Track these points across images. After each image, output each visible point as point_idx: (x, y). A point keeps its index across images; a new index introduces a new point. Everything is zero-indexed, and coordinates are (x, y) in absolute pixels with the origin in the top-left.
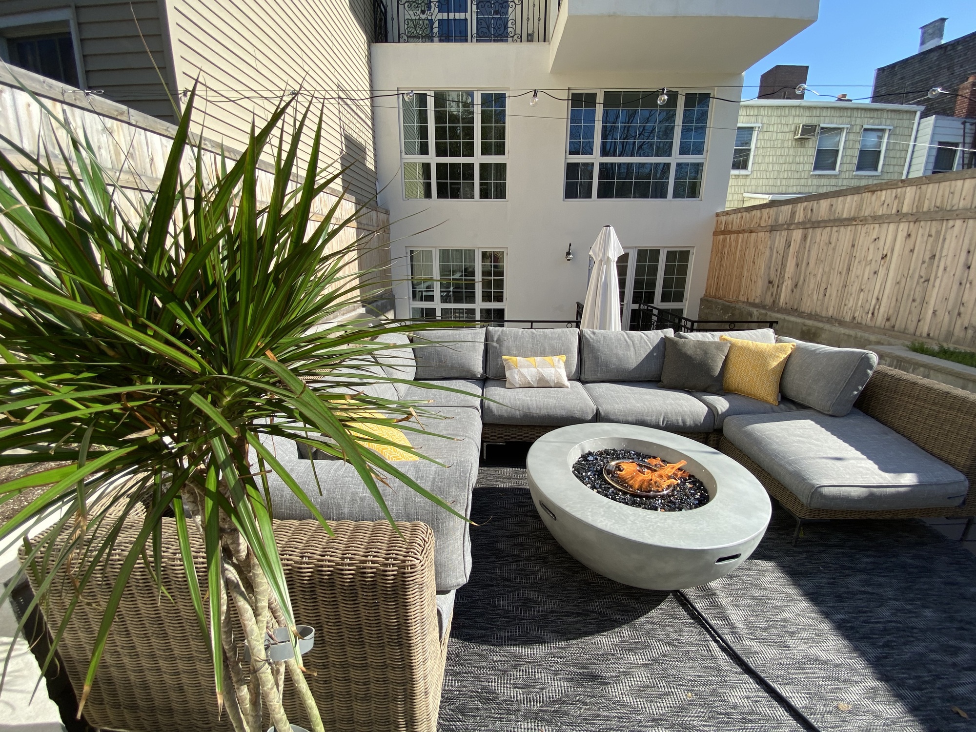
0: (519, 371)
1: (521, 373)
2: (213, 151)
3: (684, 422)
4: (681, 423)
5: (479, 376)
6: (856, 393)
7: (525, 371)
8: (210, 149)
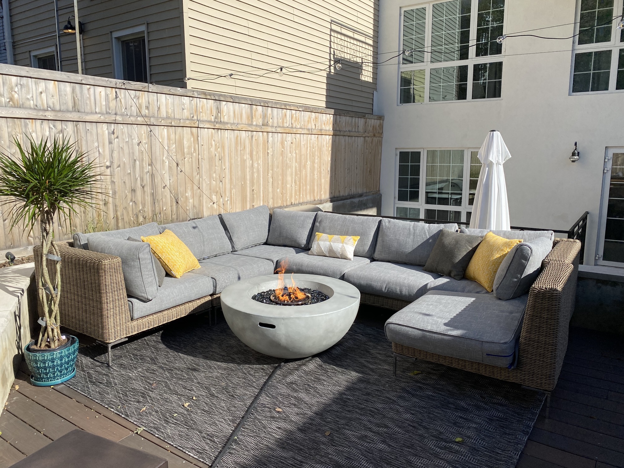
0: (318, 243)
1: (319, 245)
2: (199, 97)
3: (401, 292)
4: (398, 292)
5: (303, 246)
6: (516, 280)
7: (322, 243)
8: (197, 96)
